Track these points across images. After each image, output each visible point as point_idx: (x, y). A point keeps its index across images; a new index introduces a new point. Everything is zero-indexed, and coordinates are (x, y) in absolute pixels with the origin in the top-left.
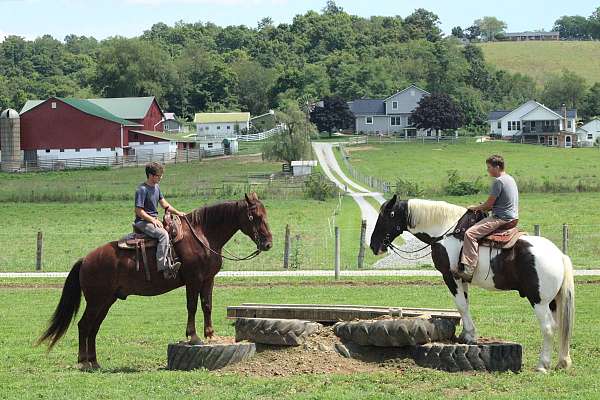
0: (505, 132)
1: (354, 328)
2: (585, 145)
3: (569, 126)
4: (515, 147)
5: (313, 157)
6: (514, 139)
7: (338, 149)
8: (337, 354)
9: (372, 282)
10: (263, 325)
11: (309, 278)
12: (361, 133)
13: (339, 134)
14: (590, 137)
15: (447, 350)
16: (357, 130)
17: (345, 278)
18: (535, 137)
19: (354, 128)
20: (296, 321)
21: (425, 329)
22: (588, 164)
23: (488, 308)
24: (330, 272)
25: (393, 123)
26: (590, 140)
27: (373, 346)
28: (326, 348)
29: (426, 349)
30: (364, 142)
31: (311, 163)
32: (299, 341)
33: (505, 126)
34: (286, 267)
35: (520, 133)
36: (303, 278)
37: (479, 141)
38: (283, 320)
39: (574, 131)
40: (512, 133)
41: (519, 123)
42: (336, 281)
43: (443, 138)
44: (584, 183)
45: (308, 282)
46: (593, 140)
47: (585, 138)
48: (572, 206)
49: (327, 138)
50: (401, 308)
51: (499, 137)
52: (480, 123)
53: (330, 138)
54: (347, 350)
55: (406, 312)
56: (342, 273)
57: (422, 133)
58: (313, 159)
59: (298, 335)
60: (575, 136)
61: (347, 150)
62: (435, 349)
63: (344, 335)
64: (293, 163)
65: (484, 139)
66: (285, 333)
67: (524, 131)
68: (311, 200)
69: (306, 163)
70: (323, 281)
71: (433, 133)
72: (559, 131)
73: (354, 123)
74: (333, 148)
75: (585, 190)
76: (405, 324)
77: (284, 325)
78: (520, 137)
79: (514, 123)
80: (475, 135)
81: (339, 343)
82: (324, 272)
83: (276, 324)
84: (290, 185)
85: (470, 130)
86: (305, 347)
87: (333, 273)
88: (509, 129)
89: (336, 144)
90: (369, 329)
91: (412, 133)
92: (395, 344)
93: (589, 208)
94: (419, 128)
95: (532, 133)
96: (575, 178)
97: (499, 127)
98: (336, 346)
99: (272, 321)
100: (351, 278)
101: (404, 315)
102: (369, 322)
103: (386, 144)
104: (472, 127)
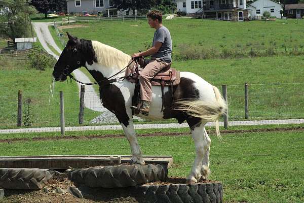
0: (189, 10)
1: (85, 174)
2: (254, 19)
3: (241, 4)
4: (197, 22)
5: (33, 35)
6: (196, 16)
7: (53, 27)
8: (71, 196)
9: (91, 136)
10: (10, 174)
11: (40, 134)
12: (72, 14)
13: (53, 15)
14: (258, 12)
15: (162, 189)
16: (68, 12)
17: (69, 132)
18: (214, 13)
19: (66, 10)
20: (37, 170)
21: (143, 172)
22: (257, 34)
23: (189, 154)
24: (57, 128)
25: (97, 5)
26: (258, 15)
27: (102, 188)
28: (63, 191)
29: (144, 188)
30: (74, 21)
31: (31, 39)
32: (41, 186)
33: (189, 5)
34: (19, 125)
35: (201, 10)
36: (35, 134)
37: (168, 18)
38: (26, 169)
39: (245, 8)
40: (195, 10)
41: (200, 2)
42: (62, 136)
43: (138, 17)
44: (255, 50)
45: (39, 137)
46: (261, 15)
47: (254, 13)
48: (246, 69)
49: (43, 18)
50: (119, 156)
51: (184, 14)
52: (168, 3)
53: (46, 18)
54: (80, 192)
55: (124, 159)
56: (66, 129)
57: (121, 13)
58: (33, 36)
59: (38, 180)
60: (246, 11)
61: (61, 28)
62: (152, 188)
63: (77, 180)
64: (17, 40)
65: (172, 16)
66: (28, 180)
67: (205, 9)
68: (33, 70)
69: (27, 40)
70: (52, 136)
71: (131, 13)
72: (233, 8)
73: (65, 5)
74: (49, 27)
75: (256, 55)
76: (127, 169)
77: (27, 173)
78: (201, 14)
79: (196, 2)
80: (165, 13)
81: (73, 186)
82: (52, 128)
83: (21, 172)
84: (15, 58)
85: (161, 9)
86: (45, 191)
87: (59, 129)
88: (193, 8)
89: (52, 23)
90: (98, 174)
91: (113, 13)
92: (120, 185)
93: (261, 70)
94: (119, 9)
95: (212, 10)
96: (248, 45)
97: (184, 6)
98: (71, 189)
99: (17, 170)
100: (74, 132)
101: (123, 162)
102: (97, 168)
103: (93, 23)
104: (162, 7)
